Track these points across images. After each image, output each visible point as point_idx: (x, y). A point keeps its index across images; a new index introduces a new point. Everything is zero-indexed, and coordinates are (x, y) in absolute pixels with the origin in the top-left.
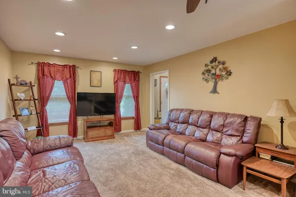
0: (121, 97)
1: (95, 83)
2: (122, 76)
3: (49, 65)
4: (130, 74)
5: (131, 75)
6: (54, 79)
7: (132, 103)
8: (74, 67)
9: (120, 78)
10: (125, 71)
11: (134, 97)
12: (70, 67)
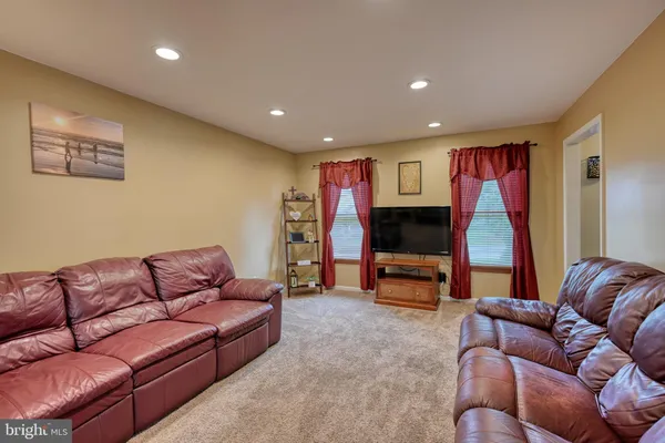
0: (470, 215)
1: (409, 186)
2: (472, 163)
3: (333, 165)
4: (496, 156)
5: (501, 158)
6: (340, 186)
7: (507, 229)
8: (369, 160)
9: (466, 170)
10: (480, 150)
11: (509, 214)
12: (362, 161)
